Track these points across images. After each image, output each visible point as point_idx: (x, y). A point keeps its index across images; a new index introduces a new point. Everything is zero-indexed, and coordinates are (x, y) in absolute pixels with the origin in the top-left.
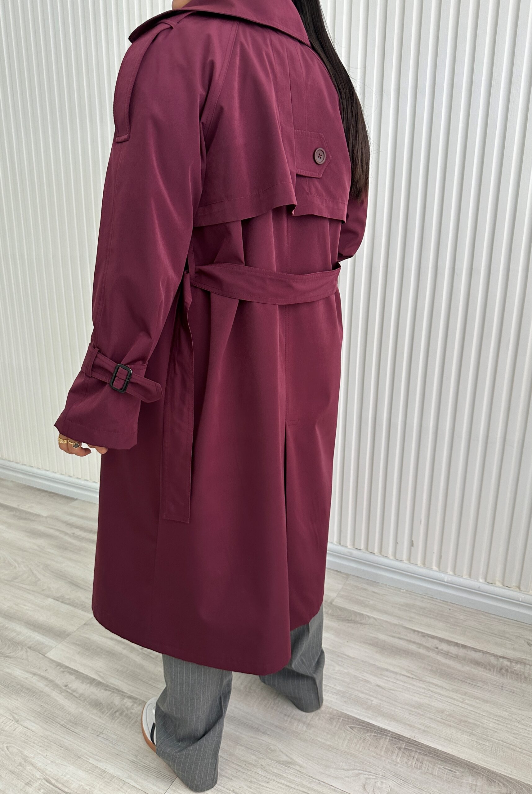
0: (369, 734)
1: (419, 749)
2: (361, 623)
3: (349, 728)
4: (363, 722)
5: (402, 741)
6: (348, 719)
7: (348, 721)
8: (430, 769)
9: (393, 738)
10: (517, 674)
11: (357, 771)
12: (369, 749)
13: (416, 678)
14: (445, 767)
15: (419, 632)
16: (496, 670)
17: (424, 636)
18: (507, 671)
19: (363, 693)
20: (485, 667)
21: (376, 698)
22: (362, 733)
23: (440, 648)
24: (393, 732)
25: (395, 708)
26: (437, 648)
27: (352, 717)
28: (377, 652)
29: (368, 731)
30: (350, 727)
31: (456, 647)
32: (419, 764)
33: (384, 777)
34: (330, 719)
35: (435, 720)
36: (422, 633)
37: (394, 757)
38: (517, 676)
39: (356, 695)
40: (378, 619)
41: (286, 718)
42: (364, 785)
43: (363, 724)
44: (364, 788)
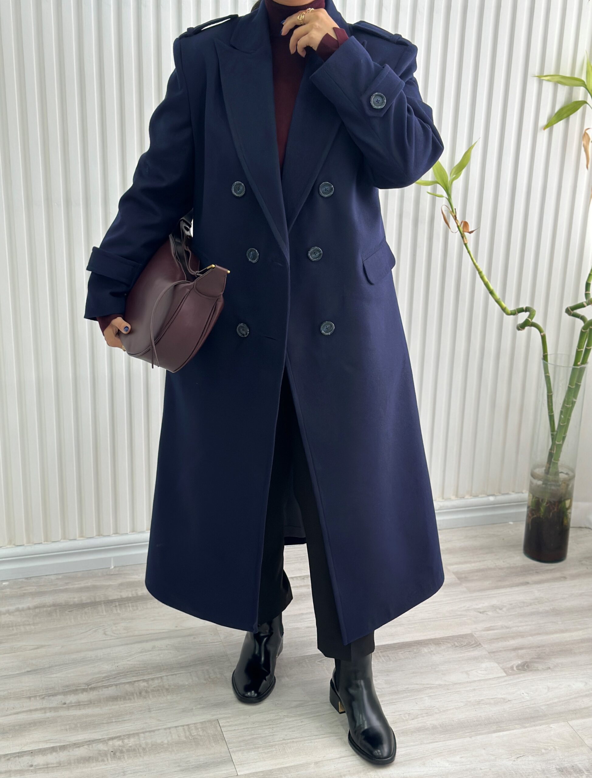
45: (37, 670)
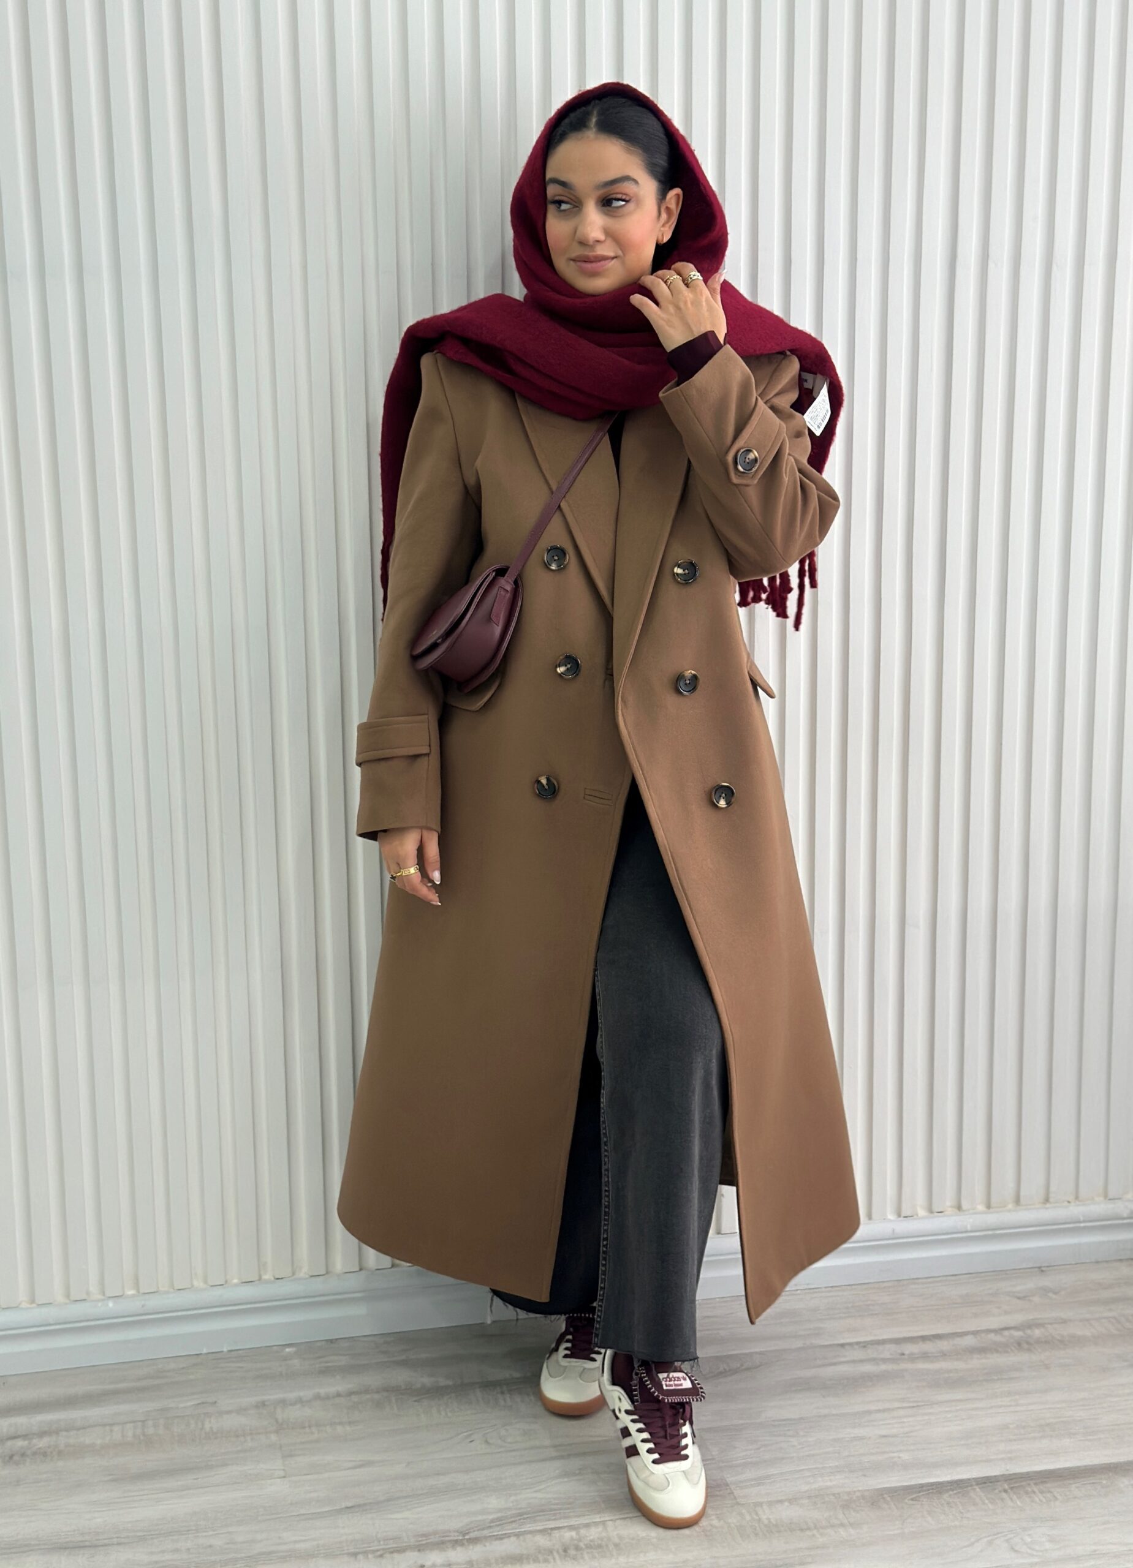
0: (946, 1496)
1: (1032, 1480)
2: (748, 1369)
3: (911, 1502)
4: (920, 1486)
5: (998, 1482)
6: (895, 1492)
7: (899, 1495)
8: (1068, 1493)
9: (981, 1484)
10: (1046, 1342)
11: (985, 1540)
12: (968, 1511)
13: (923, 1404)
14: (1083, 1483)
15: (850, 1344)
16: (1013, 1348)
17: (864, 1347)
18: (1028, 1343)
19: (872, 1454)
20: (997, 1351)
21: (900, 1451)
22: (935, 1498)
23: (907, 1352)
24: (973, 1479)
25: (942, 1452)
26: (903, 1354)
27: (896, 1487)
28: (824, 1397)
29: (940, 1493)
30: (912, 1500)
31: (928, 1342)
32: (1048, 1495)
33: (1024, 1529)
34: (872, 1504)
35: (1010, 1440)
36: (858, 1343)
37: (1010, 1503)
38: (1048, 1343)
39: (868, 1462)
40: (766, 1351)
41: (808, 1533)
42: (1012, 1548)
43: (924, 1488)
44: (1016, 1551)
45: (365, 1504)
